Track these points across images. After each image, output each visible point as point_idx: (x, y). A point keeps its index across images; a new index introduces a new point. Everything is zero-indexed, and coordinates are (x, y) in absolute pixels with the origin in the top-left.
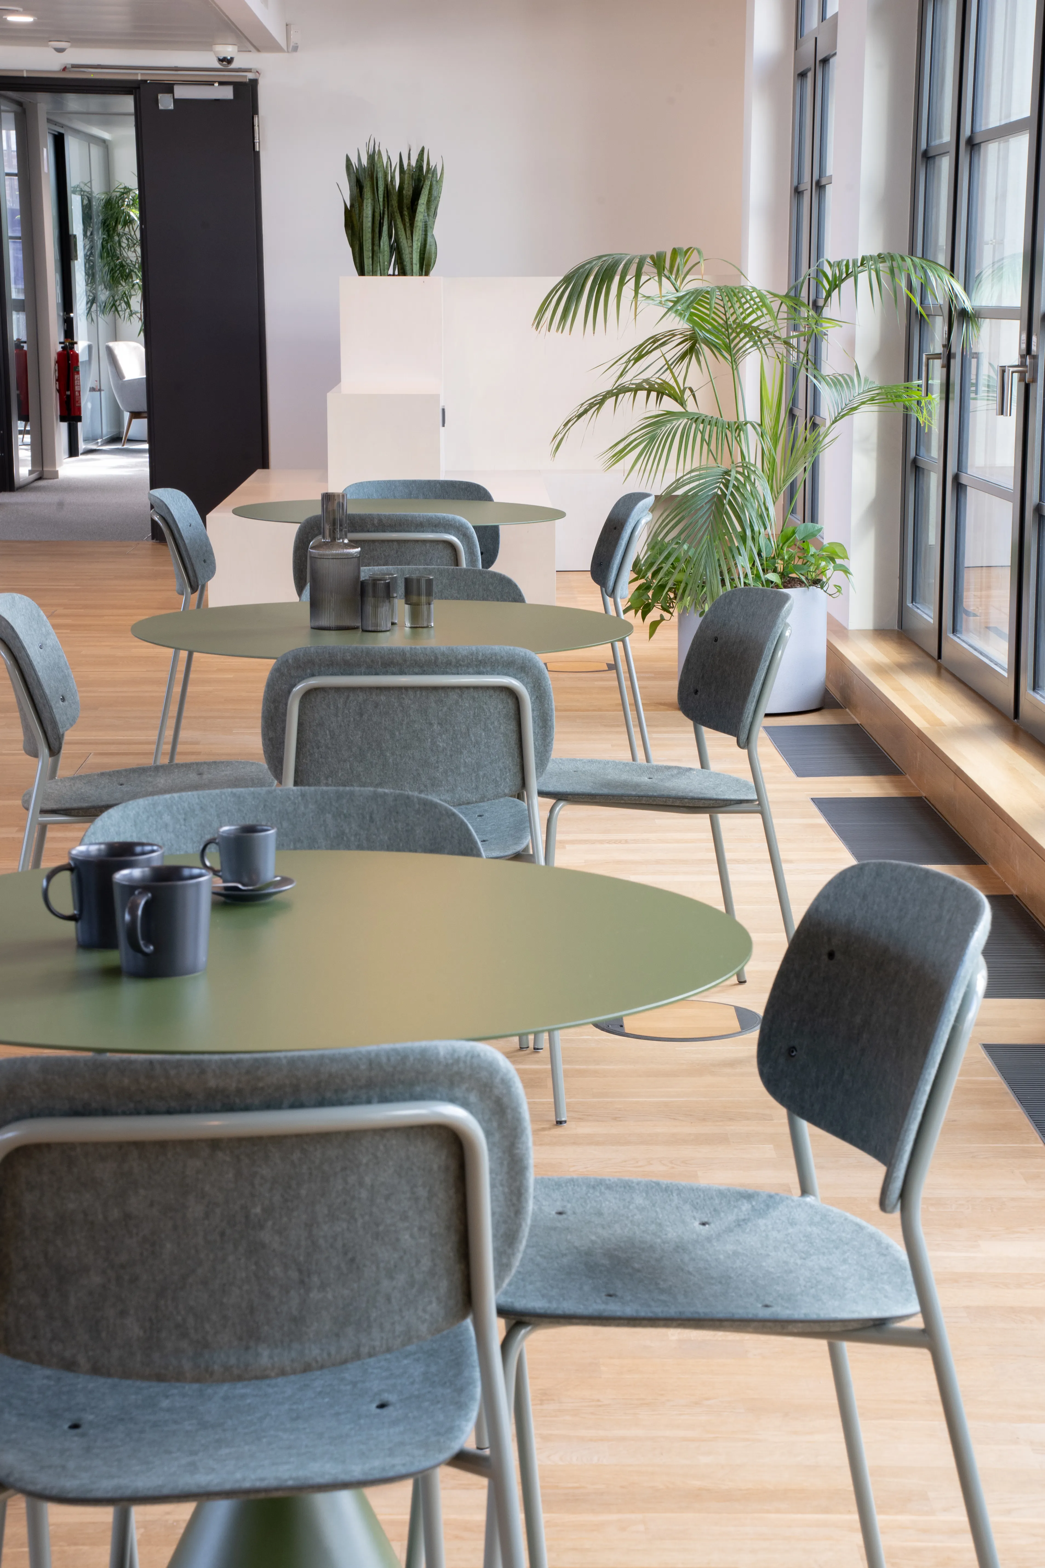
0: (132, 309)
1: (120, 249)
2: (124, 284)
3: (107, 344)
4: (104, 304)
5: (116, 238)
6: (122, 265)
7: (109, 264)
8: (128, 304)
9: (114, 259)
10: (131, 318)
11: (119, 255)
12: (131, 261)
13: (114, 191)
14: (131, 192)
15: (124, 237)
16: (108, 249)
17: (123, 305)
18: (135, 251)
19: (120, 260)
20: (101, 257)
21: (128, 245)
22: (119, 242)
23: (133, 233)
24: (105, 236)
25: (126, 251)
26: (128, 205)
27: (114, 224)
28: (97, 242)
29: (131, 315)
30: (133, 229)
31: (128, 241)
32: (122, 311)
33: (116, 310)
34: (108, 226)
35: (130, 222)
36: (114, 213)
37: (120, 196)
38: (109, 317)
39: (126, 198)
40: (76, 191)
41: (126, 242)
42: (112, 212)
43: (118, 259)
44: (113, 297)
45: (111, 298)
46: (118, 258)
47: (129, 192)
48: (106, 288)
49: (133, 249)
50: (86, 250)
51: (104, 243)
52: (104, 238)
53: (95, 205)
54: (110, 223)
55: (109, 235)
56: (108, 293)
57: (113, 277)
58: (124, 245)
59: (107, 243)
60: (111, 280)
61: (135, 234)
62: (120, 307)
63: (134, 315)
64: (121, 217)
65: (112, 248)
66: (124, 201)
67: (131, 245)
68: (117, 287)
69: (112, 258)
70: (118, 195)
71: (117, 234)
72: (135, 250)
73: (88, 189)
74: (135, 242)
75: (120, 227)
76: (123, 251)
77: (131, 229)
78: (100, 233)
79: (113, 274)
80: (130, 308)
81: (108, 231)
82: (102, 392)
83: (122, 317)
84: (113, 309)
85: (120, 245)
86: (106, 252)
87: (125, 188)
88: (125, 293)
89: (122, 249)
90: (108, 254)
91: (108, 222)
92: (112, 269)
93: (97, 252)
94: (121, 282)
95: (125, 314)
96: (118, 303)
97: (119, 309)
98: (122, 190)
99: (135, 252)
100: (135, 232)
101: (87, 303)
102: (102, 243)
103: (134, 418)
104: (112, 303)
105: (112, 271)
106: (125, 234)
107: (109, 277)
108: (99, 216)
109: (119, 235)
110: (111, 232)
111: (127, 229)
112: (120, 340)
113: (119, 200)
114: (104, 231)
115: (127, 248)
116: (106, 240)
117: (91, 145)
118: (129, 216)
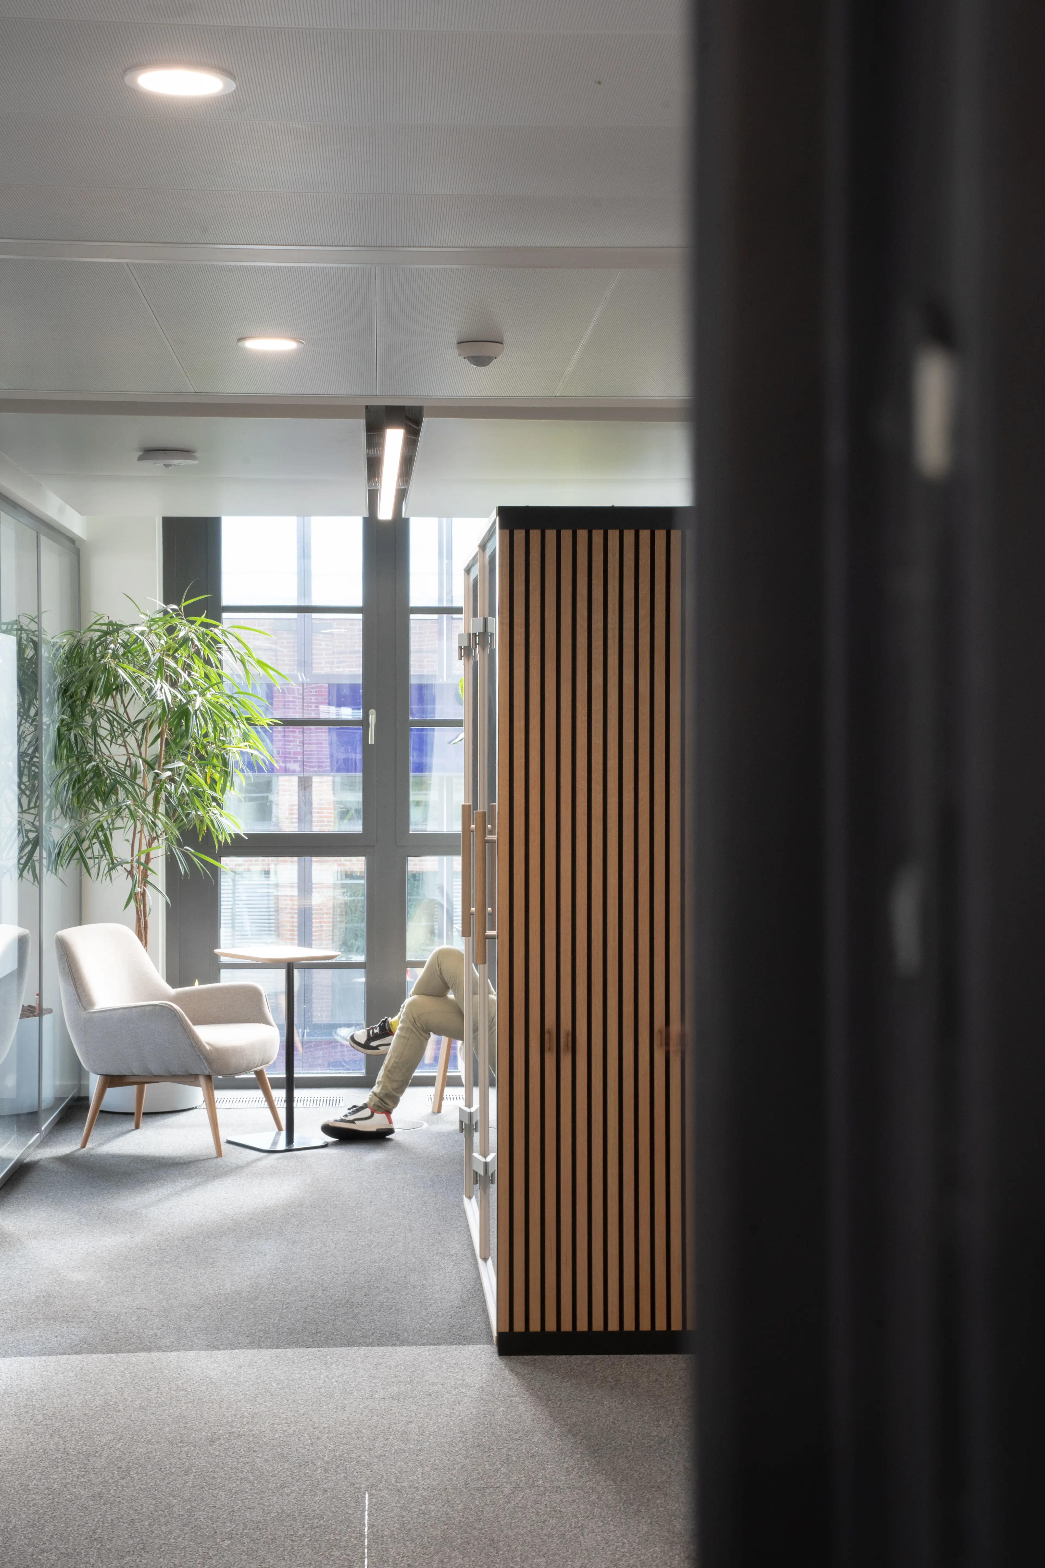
0: (114, 855)
1: (95, 741)
2: (100, 805)
3: (59, 933)
4: (57, 850)
5: (88, 720)
6: (97, 771)
7: (71, 769)
8: (106, 845)
9: (81, 760)
10: (113, 872)
11: (93, 753)
12: (116, 763)
13: (90, 629)
14: (121, 633)
15: (105, 717)
16: (69, 740)
17: (97, 847)
18: (125, 744)
19: (93, 763)
20: (56, 757)
21: (112, 732)
22: (94, 727)
23: (121, 710)
24: (64, 717)
25: (108, 743)
26: (115, 656)
27: (84, 693)
28: (48, 726)
29: (113, 865)
30: (122, 702)
31: (112, 726)
32: (94, 858)
33: (82, 858)
34: (71, 697)
35: (116, 689)
36: (87, 670)
37: (99, 639)
38: (67, 872)
39: (111, 642)
40: (12, 629)
41: (108, 726)
42: (83, 668)
43: (89, 762)
44: (77, 834)
45: (74, 837)
46: (91, 759)
47: (117, 630)
48: (64, 813)
49: (120, 741)
50: (25, 745)
51: (64, 729)
52: (62, 720)
53: (48, 658)
54: (76, 691)
55: (73, 715)
56: (67, 826)
57: (77, 795)
58: (102, 732)
59: (69, 730)
60: (75, 800)
61: (126, 711)
62: (90, 851)
63: (119, 868)
64: (100, 679)
65: (79, 740)
66: (106, 648)
67: (118, 732)
68: (86, 813)
69: (77, 760)
70: (95, 639)
71: (90, 711)
72: (124, 741)
73: (33, 627)
74: (126, 726)
75: (96, 698)
76: (102, 744)
77: (119, 701)
78: (56, 710)
79: (80, 788)
80: (110, 854)
81: (72, 707)
82: (47, 1018)
83: (94, 871)
84: (77, 855)
85: (95, 734)
86: (66, 746)
87: (110, 623)
88: (102, 826)
89: (99, 740)
90: (70, 749)
91: (72, 689)
92: (79, 780)
93: (47, 749)
94: (95, 801)
95: (99, 863)
96: (86, 844)
97: (89, 854)
98: (104, 628)
99: (125, 746)
100: (125, 708)
101: (22, 848)
102: (59, 729)
103: (110, 1086)
104: (74, 845)
105: (78, 782)
106: (106, 711)
107: (70, 792)
108: (55, 678)
109: (93, 713)
110: (78, 710)
111: (110, 702)
112: (85, 924)
113: (97, 647)
114: (63, 706)
115: (109, 738)
116: (68, 724)
117: (43, 538)
118: (117, 676)
